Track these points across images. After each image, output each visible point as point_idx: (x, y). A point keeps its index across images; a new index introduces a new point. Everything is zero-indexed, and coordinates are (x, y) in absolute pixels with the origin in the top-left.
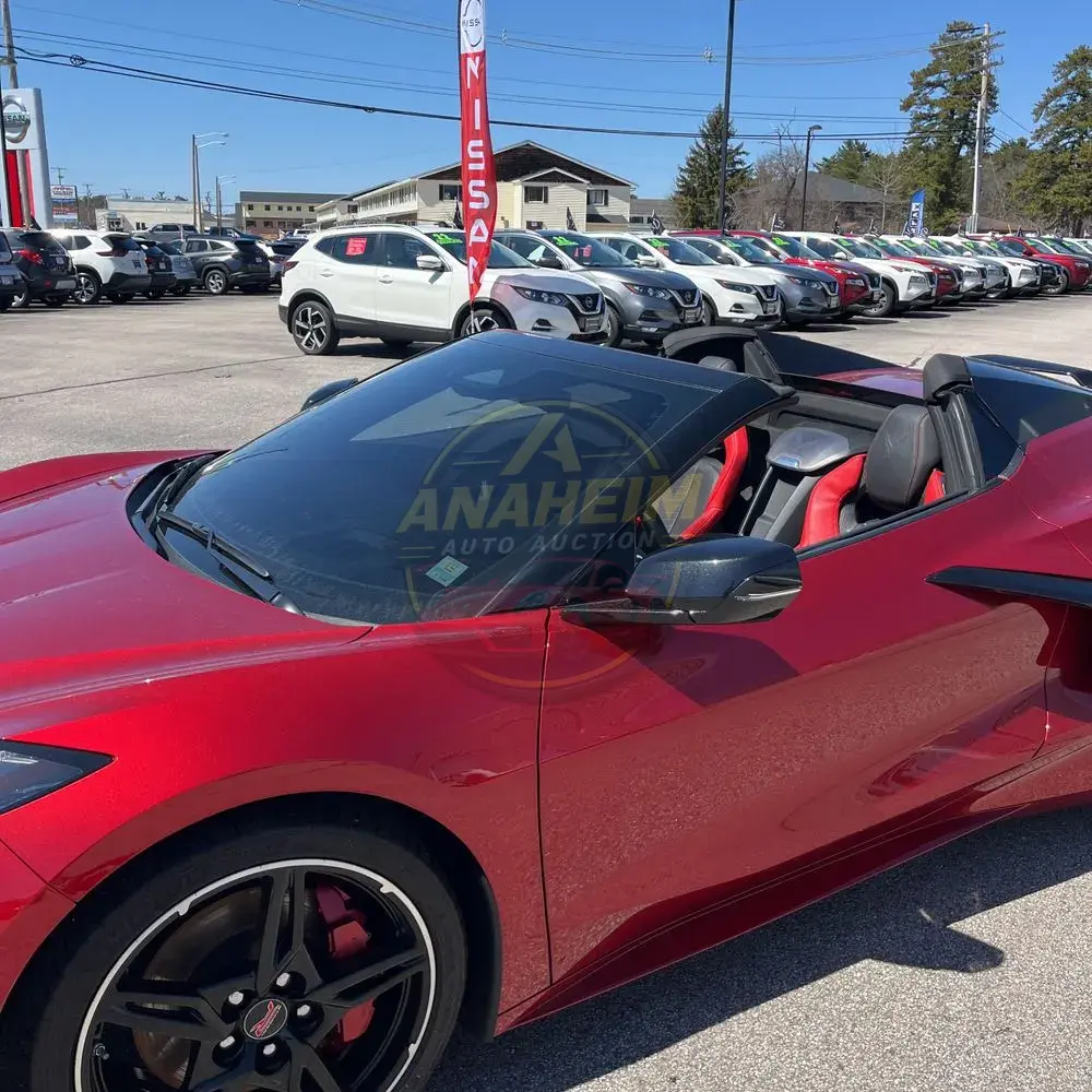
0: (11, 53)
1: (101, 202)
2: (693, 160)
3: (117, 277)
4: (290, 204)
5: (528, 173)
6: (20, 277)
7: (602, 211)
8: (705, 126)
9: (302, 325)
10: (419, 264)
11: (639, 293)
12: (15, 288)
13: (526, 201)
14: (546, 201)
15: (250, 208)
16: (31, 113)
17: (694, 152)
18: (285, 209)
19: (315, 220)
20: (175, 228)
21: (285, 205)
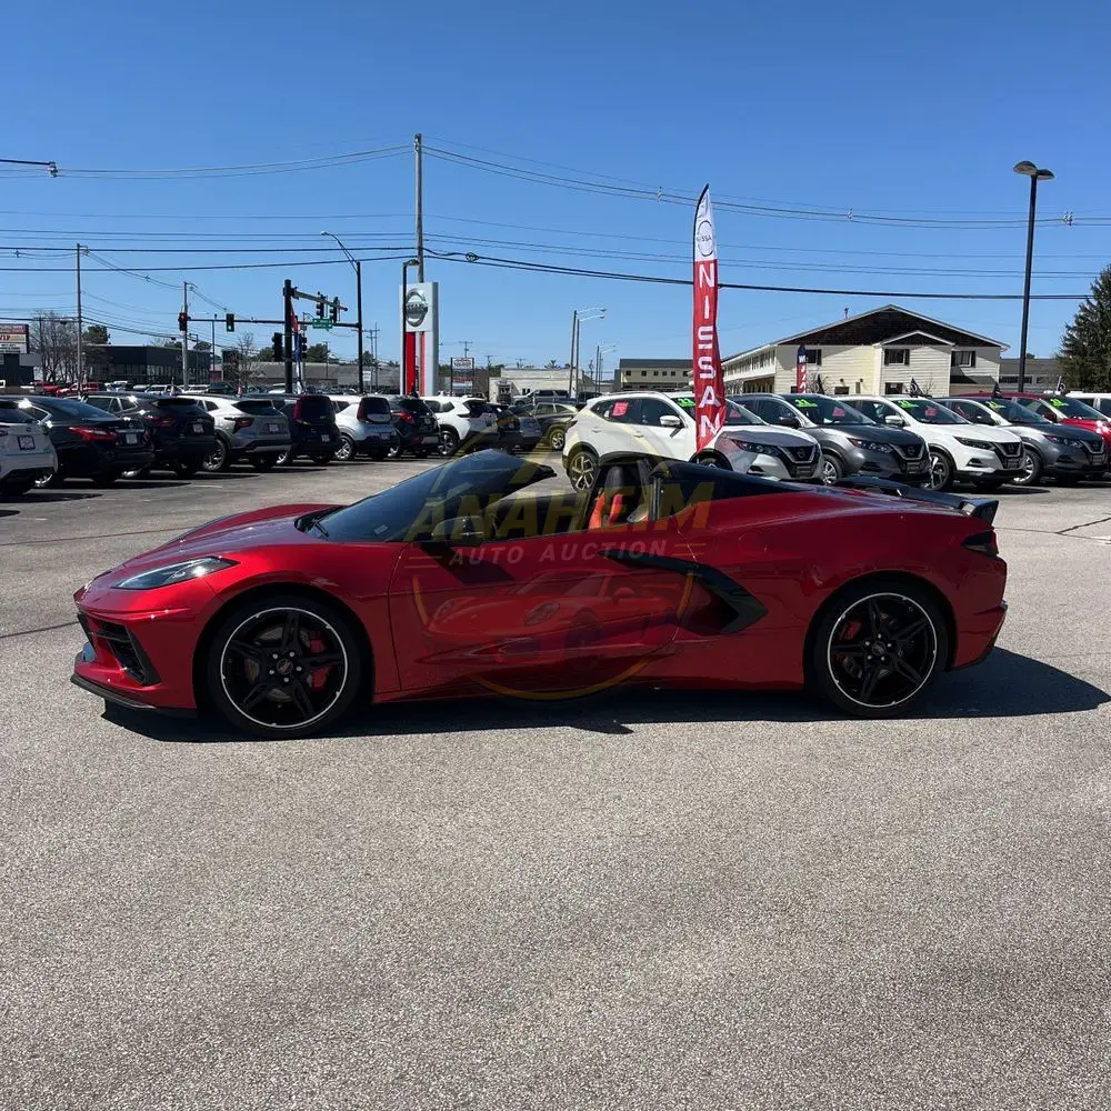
0: (420, 254)
1: (495, 371)
2: (1081, 317)
3: (471, 434)
4: (664, 370)
5: (889, 337)
6: (395, 434)
7: (968, 372)
8: (1097, 283)
9: (577, 470)
10: (662, 422)
11: (861, 446)
12: (392, 442)
13: (886, 363)
14: (907, 363)
15: (628, 373)
16: (429, 303)
17: (1084, 309)
18: (660, 374)
19: (687, 384)
20: (549, 393)
21: (660, 371)
